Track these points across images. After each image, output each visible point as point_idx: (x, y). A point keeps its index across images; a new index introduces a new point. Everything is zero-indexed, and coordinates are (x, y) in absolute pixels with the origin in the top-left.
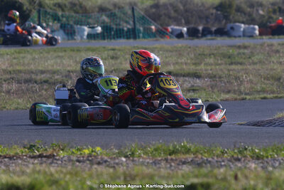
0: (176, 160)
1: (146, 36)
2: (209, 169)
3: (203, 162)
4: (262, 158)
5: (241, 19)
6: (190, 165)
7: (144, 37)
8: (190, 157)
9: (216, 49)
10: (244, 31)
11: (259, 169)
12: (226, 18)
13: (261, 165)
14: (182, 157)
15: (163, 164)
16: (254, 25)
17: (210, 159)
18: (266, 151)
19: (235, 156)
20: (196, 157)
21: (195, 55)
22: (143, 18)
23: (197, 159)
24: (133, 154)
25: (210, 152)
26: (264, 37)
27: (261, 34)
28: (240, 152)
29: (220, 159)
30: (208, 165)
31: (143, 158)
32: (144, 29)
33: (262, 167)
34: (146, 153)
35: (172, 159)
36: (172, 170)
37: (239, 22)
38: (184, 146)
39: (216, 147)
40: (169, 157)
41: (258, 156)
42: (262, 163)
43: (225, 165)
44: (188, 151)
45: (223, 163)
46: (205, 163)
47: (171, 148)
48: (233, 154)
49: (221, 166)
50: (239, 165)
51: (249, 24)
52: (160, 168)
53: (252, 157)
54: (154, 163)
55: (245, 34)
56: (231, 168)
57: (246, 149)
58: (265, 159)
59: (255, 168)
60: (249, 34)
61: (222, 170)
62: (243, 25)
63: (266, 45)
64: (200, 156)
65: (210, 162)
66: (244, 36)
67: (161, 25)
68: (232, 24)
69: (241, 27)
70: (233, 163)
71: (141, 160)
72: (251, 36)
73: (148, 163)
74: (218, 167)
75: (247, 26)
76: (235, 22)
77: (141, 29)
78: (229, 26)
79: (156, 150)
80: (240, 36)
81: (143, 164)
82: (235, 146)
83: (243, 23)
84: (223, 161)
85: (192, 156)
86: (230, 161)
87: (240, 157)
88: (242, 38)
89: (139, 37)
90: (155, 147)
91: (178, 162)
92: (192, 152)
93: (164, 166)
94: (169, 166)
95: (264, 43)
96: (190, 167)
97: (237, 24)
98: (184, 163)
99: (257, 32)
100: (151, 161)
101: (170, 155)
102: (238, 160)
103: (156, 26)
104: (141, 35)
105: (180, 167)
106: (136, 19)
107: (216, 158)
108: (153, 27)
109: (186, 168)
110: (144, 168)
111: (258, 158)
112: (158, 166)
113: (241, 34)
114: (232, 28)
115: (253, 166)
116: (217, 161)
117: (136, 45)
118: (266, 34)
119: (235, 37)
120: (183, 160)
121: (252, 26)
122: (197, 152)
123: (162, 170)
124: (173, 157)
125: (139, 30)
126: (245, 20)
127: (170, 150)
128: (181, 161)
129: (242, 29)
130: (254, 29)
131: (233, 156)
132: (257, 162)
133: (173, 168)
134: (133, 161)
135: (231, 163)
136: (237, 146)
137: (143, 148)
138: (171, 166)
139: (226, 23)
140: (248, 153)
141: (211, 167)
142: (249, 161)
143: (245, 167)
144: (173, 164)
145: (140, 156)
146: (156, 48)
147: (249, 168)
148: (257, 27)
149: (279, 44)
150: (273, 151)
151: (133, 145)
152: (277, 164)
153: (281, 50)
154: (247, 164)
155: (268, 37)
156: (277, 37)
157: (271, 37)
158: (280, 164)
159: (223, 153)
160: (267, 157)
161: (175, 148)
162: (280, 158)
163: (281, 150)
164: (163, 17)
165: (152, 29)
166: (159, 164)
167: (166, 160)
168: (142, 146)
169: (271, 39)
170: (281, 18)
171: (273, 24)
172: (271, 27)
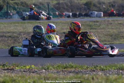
0: (67, 71)
1: (54, 17)
2: (81, 75)
4: (105, 70)
5: (95, 9)
6: (73, 73)
8: (73, 70)
9: (84, 23)
10: (97, 15)
11: (103, 75)
12: (89, 9)
13: (104, 73)
14: (69, 70)
15: (61, 73)
16: (101, 12)
17: (82, 71)
18: (106, 67)
19: (93, 69)
20: (75, 70)
22: (53, 9)
23: (76, 71)
24: (48, 68)
25: (82, 67)
26: (105, 17)
28: (95, 67)
29: (86, 71)
30: (81, 73)
32: (53, 14)
33: (104, 74)
34: (54, 68)
35: (65, 71)
36: (65, 75)
38: (71, 65)
39: (84, 65)
40: (64, 70)
41: (102, 69)
43: (88, 73)
44: (72, 67)
45: (87, 72)
46: (80, 73)
47: (65, 66)
48: (91, 68)
49: (87, 73)
50: (94, 73)
51: (99, 12)
52: (60, 74)
53: (100, 70)
54: (58, 72)
55: (97, 16)
56: (91, 74)
57: (97, 66)
58: (106, 70)
59: (101, 74)
61: (87, 75)
62: (96, 12)
63: (106, 21)
64: (77, 69)
65: (82, 72)
66: (97, 17)
67: (61, 12)
68: (91, 12)
69: (95, 13)
70: (92, 72)
71: (52, 71)
72: (100, 17)
73: (55, 72)
74: (85, 74)
76: (93, 11)
77: (52, 13)
78: (90, 12)
79: (58, 66)
80: (95, 17)
81: (52, 72)
82: (93, 65)
84: (87, 71)
85: (74, 69)
86: (90, 71)
87: (95, 69)
88: (96, 18)
90: (58, 65)
91: (68, 72)
93: (61, 74)
94: (64, 73)
95: (106, 20)
96: (73, 74)
97: (94, 12)
98: (70, 72)
99: (102, 15)
100: (56, 72)
101: (64, 69)
102: (94, 71)
103: (58, 13)
105: (69, 74)
106: (50, 10)
107: (84, 70)
108: (57, 13)
109: (71, 75)
110: (53, 74)
111: (102, 70)
112: (59, 73)
113: (95, 16)
114: (91, 13)
115: (101, 73)
116: (85, 72)
119: (93, 17)
120: (70, 71)
121: (100, 12)
122: (76, 67)
123: (61, 75)
124: (66, 69)
126: (97, 10)
127: (64, 67)
128: (69, 71)
129: (96, 14)
130: (101, 14)
131: (92, 69)
132: (102, 72)
133: (65, 74)
134: (48, 71)
135: (91, 72)
136: (94, 65)
138: (65, 73)
139: (89, 11)
140: (98, 68)
141: (82, 74)
142: (99, 71)
143: (97, 74)
144: (66, 73)
145: (51, 69)
146: (58, 22)
147: (99, 75)
148: (102, 13)
149: (112, 20)
150: (109, 67)
151: (48, 64)
152: (111, 73)
153: (113, 23)
154: (98, 73)
155: (107, 17)
156: (111, 17)
157: (108, 17)
158: (112, 73)
159: (87, 68)
160: (107, 70)
161: (66, 65)
162: (112, 70)
163: (113, 67)
164: (61, 8)
165: (56, 14)
166: (59, 72)
167: (63, 71)
168: (52, 65)
169: (108, 18)
170: (113, 9)
171: (109, 12)
172: (108, 13)
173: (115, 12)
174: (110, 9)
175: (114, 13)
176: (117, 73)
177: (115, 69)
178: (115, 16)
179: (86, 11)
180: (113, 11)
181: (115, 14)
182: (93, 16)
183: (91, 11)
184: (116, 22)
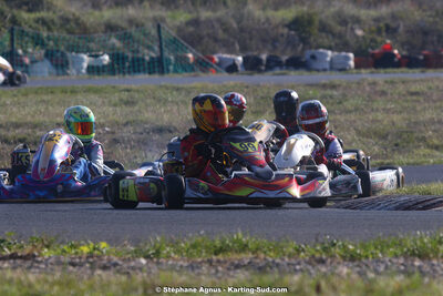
0: (225, 262)
1: (180, 70)
2: (277, 276)
3: (267, 265)
4: (360, 260)
5: (326, 42)
6: (247, 269)
7: (175, 71)
8: (246, 257)
10: (332, 62)
11: (355, 276)
12: (304, 41)
13: (358, 269)
14: (234, 257)
15: (205, 268)
16: (348, 51)
17: (278, 261)
18: (364, 247)
19: (317, 255)
20: (256, 258)
21: (255, 98)
22: (174, 41)
23: (258, 261)
24: (158, 253)
25: (278, 249)
26: (363, 71)
27: (358, 66)
28: (325, 249)
29: (293, 261)
30: (276, 269)
31: (174, 259)
32: (176, 59)
33: (359, 273)
34: (178, 252)
35: (218, 261)
36: (220, 278)
37: (324, 48)
38: (238, 240)
39: (287, 241)
40: (214, 258)
41: (352, 256)
42: (358, 266)
43: (301, 270)
44: (244, 248)
45: (298, 267)
46: (271, 268)
47: (218, 243)
48: (313, 252)
49: (296, 270)
50: (324, 269)
51: (340, 50)
52: (199, 274)
53: (344, 258)
54: (192, 267)
55: (333, 67)
56: (310, 274)
57: (334, 245)
58: (363, 260)
59: (348, 275)
60: (340, 67)
61: (296, 278)
62: (329, 53)
63: (366, 84)
64: (262, 256)
65: (278, 265)
66: (332, 68)
67: (203, 52)
68: (313, 51)
69: (326, 55)
70: (313, 267)
71: (170, 262)
72: (343, 70)
73: (181, 266)
74: (290, 272)
75: (336, 53)
76: (318, 47)
77: (172, 58)
78: (308, 53)
79: (194, 246)
80: (325, 70)
81: (172, 268)
82: (317, 240)
83: (330, 48)
84: (299, 264)
85: (251, 255)
86: (309, 263)
87: (324, 257)
88: (328, 72)
89: (168, 71)
90: (193, 242)
91: (227, 265)
92: (250, 250)
93: (206, 272)
94: (213, 271)
95: (363, 80)
96: (247, 273)
97: (321, 50)
98: (237, 267)
99: (352, 63)
100: (186, 264)
101: (216, 254)
102: (322, 261)
103: (194, 55)
104: (171, 68)
105: (231, 273)
106: (164, 44)
107: (287, 259)
108: (190, 56)
109: (241, 275)
110: (175, 275)
111: (353, 258)
112: (197, 271)
113: (327, 66)
114: (313, 57)
115: (345, 270)
116: (289, 264)
117: (163, 83)
118: (366, 67)
119: (318, 70)
120: (236, 262)
121: (344, 54)
122: (257, 249)
123: (203, 277)
124: (220, 257)
125: (168, 60)
126: (333, 44)
127: (215, 247)
128: (232, 264)
129: (328, 59)
130: (348, 58)
131: (313, 256)
132: (351, 265)
133: (220, 275)
134: (158, 263)
135: (310, 267)
136: (320, 240)
137: (174, 244)
138: (217, 271)
139: (303, 49)
140: (337, 251)
141: (280, 272)
142: (339, 263)
143: (333, 273)
144: (220, 269)
145: (168, 257)
146: (195, 88)
147: (339, 275)
148: (351, 55)
149: (386, 82)
150: (376, 248)
151: (158, 239)
152: (382, 268)
153: (389, 91)
154: (336, 268)
155: (368, 71)
156: (382, 71)
157: (373, 70)
158: (386, 267)
159: (298, 251)
160: (367, 257)
161: (223, 242)
162: (387, 259)
163: (388, 247)
164: (206, 39)
165: (189, 58)
166: (198, 268)
167: (210, 262)
168: (172, 241)
169: (372, 73)
170: (388, 41)
171: (377, 51)
172: (373, 55)
173: (396, 52)
174: (379, 39)
175: (394, 55)
176: (402, 268)
177: (396, 256)
178: (398, 65)
179: (294, 47)
180: (391, 48)
181: (396, 60)
182: (320, 67)
183: (311, 48)
184: (401, 88)
